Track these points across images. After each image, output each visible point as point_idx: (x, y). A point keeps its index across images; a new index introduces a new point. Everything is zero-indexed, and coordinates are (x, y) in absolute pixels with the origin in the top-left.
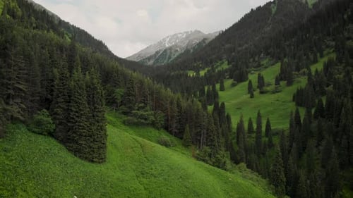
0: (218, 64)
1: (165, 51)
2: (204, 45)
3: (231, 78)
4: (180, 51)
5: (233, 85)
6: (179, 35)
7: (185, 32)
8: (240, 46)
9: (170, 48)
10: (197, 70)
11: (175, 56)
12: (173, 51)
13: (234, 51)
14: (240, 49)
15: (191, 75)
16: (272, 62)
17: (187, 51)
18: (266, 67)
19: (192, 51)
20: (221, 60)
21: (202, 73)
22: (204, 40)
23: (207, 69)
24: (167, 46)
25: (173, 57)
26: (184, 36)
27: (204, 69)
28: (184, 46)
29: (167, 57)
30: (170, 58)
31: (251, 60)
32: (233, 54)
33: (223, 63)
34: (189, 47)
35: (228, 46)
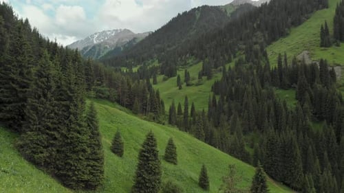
0: (150, 62)
1: (94, 47)
2: (134, 44)
3: (162, 73)
4: (109, 48)
5: (165, 80)
6: (108, 33)
7: (114, 30)
8: (169, 46)
9: (99, 45)
10: (130, 66)
11: (105, 53)
12: (102, 48)
13: (164, 51)
14: (168, 49)
15: (125, 71)
16: (195, 61)
17: (117, 49)
18: (191, 66)
19: (122, 49)
20: (152, 58)
21: (135, 70)
22: (135, 39)
23: (139, 66)
24: (95, 42)
25: (102, 54)
26: (113, 34)
27: (136, 66)
28: (113, 43)
29: (96, 53)
30: (99, 54)
31: (179, 59)
32: (163, 53)
33: (154, 61)
34: (119, 46)
35: (158, 46)
